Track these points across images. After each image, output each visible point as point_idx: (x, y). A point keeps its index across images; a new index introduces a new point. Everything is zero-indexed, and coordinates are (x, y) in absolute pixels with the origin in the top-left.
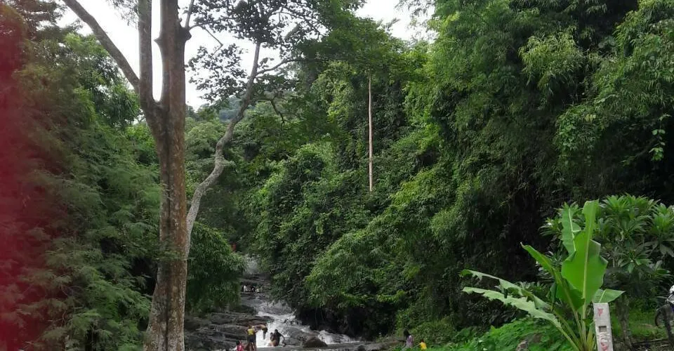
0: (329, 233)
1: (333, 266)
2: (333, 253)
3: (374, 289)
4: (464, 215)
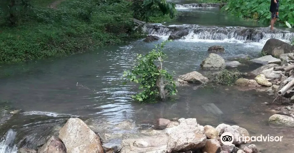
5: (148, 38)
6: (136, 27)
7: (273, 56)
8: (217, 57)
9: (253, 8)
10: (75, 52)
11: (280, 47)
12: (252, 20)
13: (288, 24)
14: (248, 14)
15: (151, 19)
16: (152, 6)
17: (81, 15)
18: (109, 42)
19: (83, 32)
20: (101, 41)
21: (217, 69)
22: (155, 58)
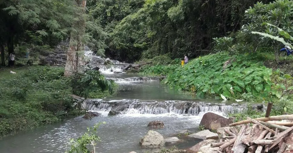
0: (113, 16)
1: (123, 29)
2: (123, 24)
3: (132, 41)
4: (183, 10)
5: (87, 115)
6: (75, 104)
7: (211, 130)
8: (156, 134)
9: (190, 81)
10: (6, 134)
11: (216, 121)
12: (190, 93)
13: (223, 97)
14: (186, 87)
15: (91, 95)
16: (90, 83)
17: (15, 94)
18: (46, 121)
19: (17, 112)
20: (36, 120)
21: (156, 146)
22: (88, 141)
